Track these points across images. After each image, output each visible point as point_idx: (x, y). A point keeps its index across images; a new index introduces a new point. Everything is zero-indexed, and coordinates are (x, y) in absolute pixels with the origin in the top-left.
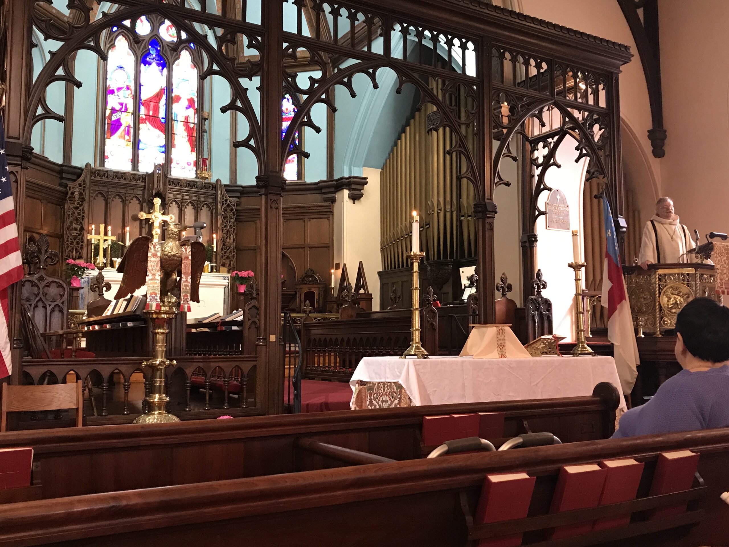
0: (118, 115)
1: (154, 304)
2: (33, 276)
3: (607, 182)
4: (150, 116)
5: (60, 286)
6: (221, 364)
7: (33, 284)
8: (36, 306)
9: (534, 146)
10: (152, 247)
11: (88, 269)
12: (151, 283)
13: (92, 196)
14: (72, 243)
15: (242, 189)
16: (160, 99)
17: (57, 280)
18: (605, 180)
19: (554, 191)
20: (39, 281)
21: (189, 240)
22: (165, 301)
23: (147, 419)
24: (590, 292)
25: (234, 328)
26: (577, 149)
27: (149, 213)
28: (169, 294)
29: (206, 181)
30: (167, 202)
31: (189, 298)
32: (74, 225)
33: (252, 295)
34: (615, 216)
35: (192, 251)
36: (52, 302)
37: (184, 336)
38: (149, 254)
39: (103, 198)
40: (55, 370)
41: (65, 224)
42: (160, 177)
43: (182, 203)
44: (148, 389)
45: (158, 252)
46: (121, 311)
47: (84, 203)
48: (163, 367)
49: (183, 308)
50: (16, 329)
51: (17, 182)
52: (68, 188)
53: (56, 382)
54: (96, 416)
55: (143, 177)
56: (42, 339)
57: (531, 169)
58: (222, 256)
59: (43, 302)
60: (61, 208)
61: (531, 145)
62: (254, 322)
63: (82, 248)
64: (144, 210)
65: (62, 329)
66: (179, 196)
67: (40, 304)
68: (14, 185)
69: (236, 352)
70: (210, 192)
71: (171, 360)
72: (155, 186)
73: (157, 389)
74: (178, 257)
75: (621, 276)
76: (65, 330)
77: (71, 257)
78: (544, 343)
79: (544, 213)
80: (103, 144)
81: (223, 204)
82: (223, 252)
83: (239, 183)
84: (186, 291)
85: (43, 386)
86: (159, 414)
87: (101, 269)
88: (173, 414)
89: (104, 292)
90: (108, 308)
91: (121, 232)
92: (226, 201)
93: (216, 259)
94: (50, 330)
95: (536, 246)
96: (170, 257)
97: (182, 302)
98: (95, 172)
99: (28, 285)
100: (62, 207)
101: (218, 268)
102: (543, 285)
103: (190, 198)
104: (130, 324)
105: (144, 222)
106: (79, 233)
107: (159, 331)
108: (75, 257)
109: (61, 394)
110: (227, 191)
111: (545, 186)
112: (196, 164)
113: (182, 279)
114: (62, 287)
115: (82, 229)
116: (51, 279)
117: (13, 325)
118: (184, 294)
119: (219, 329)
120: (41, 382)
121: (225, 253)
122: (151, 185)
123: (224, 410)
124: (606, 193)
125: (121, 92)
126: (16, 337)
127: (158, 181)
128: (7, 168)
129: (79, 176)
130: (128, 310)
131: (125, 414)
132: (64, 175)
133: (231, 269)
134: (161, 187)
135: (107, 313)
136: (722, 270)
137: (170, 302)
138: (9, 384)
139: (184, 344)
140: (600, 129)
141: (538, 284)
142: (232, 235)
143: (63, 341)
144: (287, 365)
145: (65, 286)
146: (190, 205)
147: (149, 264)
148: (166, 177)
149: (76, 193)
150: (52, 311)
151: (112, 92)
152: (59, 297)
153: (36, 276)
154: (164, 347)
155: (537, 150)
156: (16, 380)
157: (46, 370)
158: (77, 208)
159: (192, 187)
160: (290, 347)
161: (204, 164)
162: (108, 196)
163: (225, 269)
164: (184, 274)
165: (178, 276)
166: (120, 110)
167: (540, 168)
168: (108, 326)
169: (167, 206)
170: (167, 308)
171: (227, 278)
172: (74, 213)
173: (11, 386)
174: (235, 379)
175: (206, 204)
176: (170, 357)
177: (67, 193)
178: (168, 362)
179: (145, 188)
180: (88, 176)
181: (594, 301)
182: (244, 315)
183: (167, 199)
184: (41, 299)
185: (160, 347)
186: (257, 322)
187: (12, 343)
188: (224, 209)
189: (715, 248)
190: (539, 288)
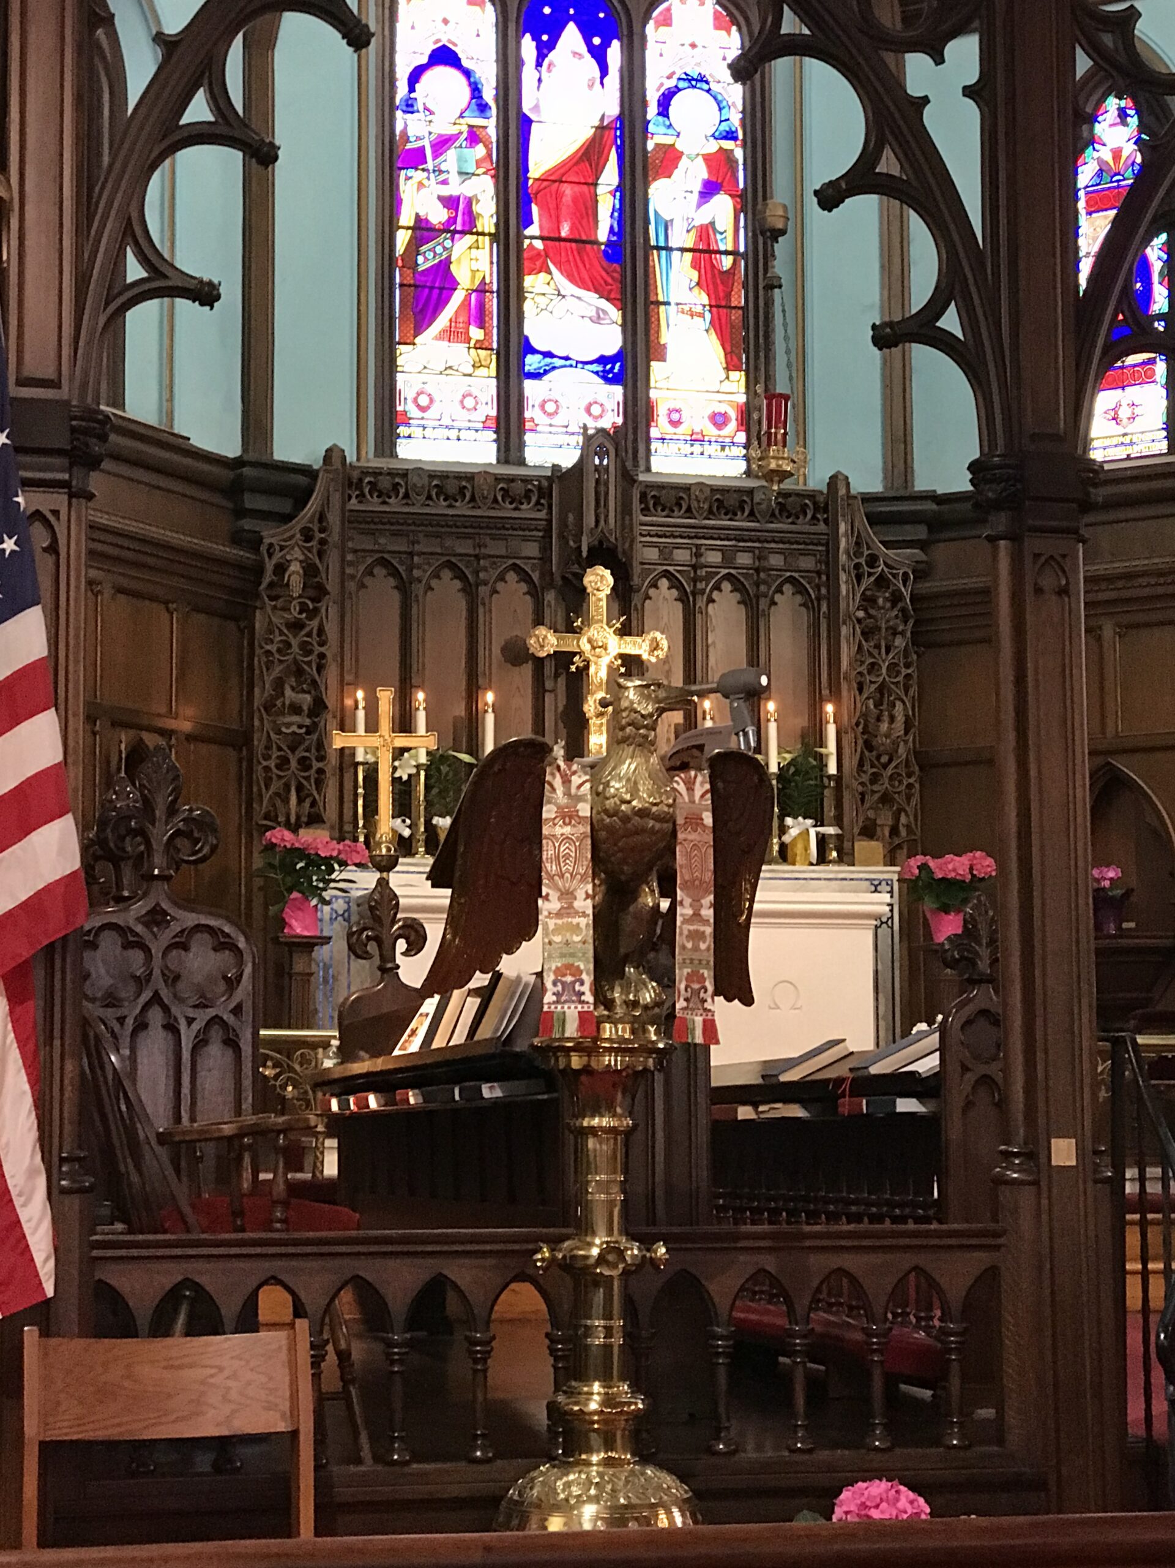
0: (439, 249)
1: (572, 1012)
2: (127, 909)
4: (560, 239)
5: (224, 944)
6: (849, 1262)
7: (131, 941)
8: (141, 1026)
10: (557, 782)
11: (343, 864)
12: (557, 930)
13: (353, 577)
14: (283, 763)
15: (934, 507)
16: (598, 171)
17: (212, 922)
20: (147, 925)
21: (700, 748)
22: (613, 1001)
23: (560, 1484)
25: (906, 1105)
27: (571, 629)
28: (630, 970)
29: (788, 485)
30: (636, 581)
31: (710, 988)
32: (288, 692)
33: (974, 964)
35: (713, 790)
36: (195, 1006)
37: (702, 1137)
38: (548, 812)
39: (392, 582)
40: (209, 1277)
41: (257, 690)
42: (606, 483)
43: (695, 580)
44: (564, 1358)
45: (580, 799)
46: (459, 1039)
47: (322, 606)
48: (615, 1273)
49: (687, 1029)
50: (66, 1115)
51: (58, 554)
52: (263, 549)
53: (216, 1328)
54: (368, 1465)
55: (540, 488)
56: (162, 1152)
58: (863, 794)
59: (166, 1009)
60: (241, 631)
62: (985, 1080)
63: (319, 783)
64: (547, 621)
65: (238, 1112)
66: (682, 556)
67: (156, 1016)
68: (44, 564)
69: (915, 1205)
70: (807, 528)
71: (647, 1241)
72: (589, 520)
73: (595, 1360)
74: (658, 818)
76: (249, 1119)
77: (281, 819)
80: (388, 367)
81: (859, 578)
82: (865, 778)
83: (921, 484)
84: (696, 956)
85: (169, 1341)
86: (608, 1462)
87: (387, 865)
88: (661, 1466)
89: (400, 959)
90: (413, 1025)
91: (463, 714)
92: (872, 561)
93: (839, 805)
94: (193, 1120)
96: (626, 819)
97: (680, 1004)
98: (361, 480)
99: (109, 943)
100: (242, 624)
101: (847, 845)
103: (728, 558)
104: (490, 1091)
105: (549, 669)
106: (308, 722)
107: (596, 1122)
108: (298, 817)
109: (234, 1376)
110: (874, 520)
112: (746, 417)
113: (679, 910)
114: (233, 948)
115: (319, 706)
116: (191, 919)
117: (56, 1106)
118: (688, 970)
119: (845, 1106)
120: (161, 1328)
121: (875, 778)
122: (571, 517)
123: (872, 1455)
125: (450, 159)
126: (67, 1147)
127: (600, 500)
128: (20, 499)
129: (302, 497)
130: (484, 1033)
131: (477, 1461)
132: (251, 501)
133: (899, 846)
134: (612, 520)
135: (411, 1044)
137: (635, 1004)
138: (45, 1333)
139: (703, 1174)
142: (899, 706)
143: (240, 1159)
144: (1133, 1260)
145: (242, 943)
146: (726, 586)
147: (548, 851)
148: (628, 478)
149: (295, 567)
150: (201, 1043)
151: (416, 158)
152: (222, 986)
153: (140, 908)
154: (616, 1189)
156: (71, 1314)
157: (180, 1278)
158: (296, 626)
159: (732, 513)
160: (1142, 1179)
161: (776, 418)
162: (410, 569)
163: (876, 847)
164: (687, 886)
165: (663, 895)
166: (448, 228)
168: (413, 1098)
169: (636, 599)
170: (624, 1031)
171: (884, 887)
172: (289, 645)
173: (53, 1341)
174: (919, 1319)
175: (791, 580)
176: (644, 1229)
177: (260, 570)
178: (634, 1251)
179: (548, 530)
180: (336, 499)
182: (942, 1049)
183: (637, 569)
184: (156, 998)
185: (604, 1187)
186: (999, 1077)
187: (55, 1171)
188: (864, 597)
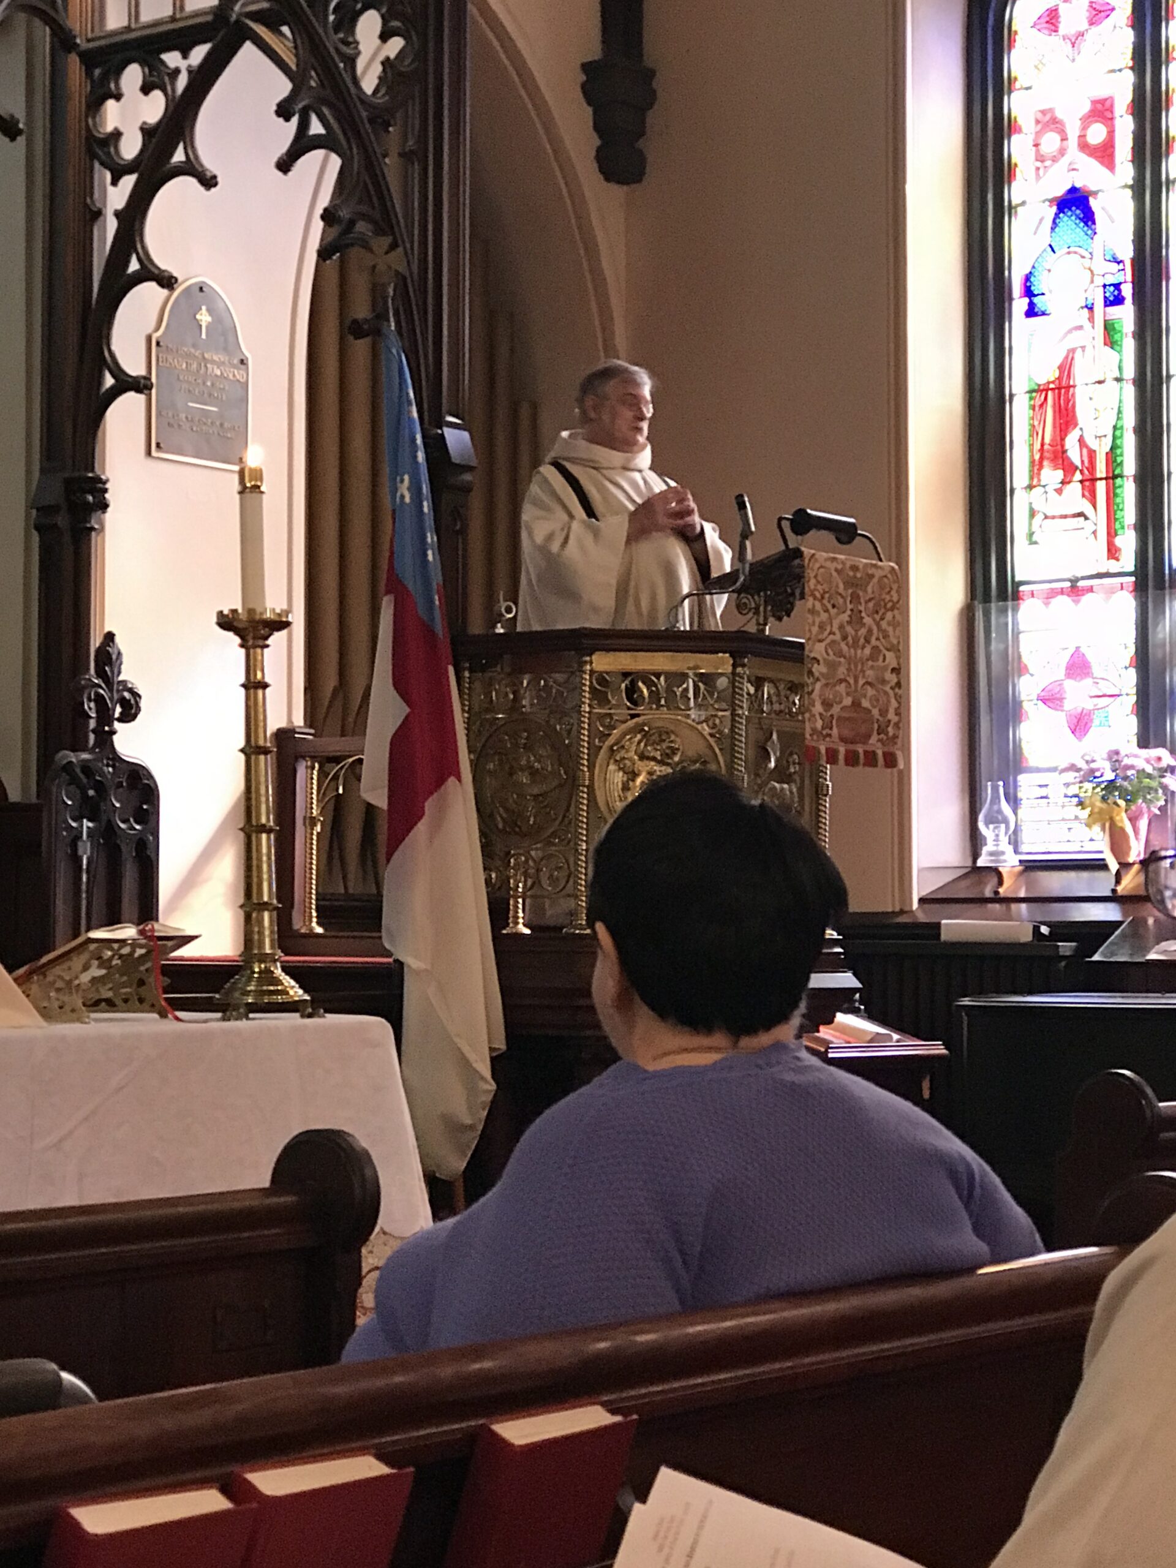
3: (402, 268)
9: (105, 78)
18: (396, 260)
19: (188, 290)
24: (324, 740)
26: (284, 111)
34: (433, 420)
57: (87, 186)
61: (89, 73)
75: (447, 672)
78: (104, 963)
79: (140, 385)
95: (102, 529)
102: (124, 703)
111: (146, 261)
124: (397, 314)
136: (832, 666)
140: (384, 37)
141: (100, 700)
155: (118, 97)
167: (129, 182)
181: (336, 777)
189: (810, 573)
190: (105, 717)
